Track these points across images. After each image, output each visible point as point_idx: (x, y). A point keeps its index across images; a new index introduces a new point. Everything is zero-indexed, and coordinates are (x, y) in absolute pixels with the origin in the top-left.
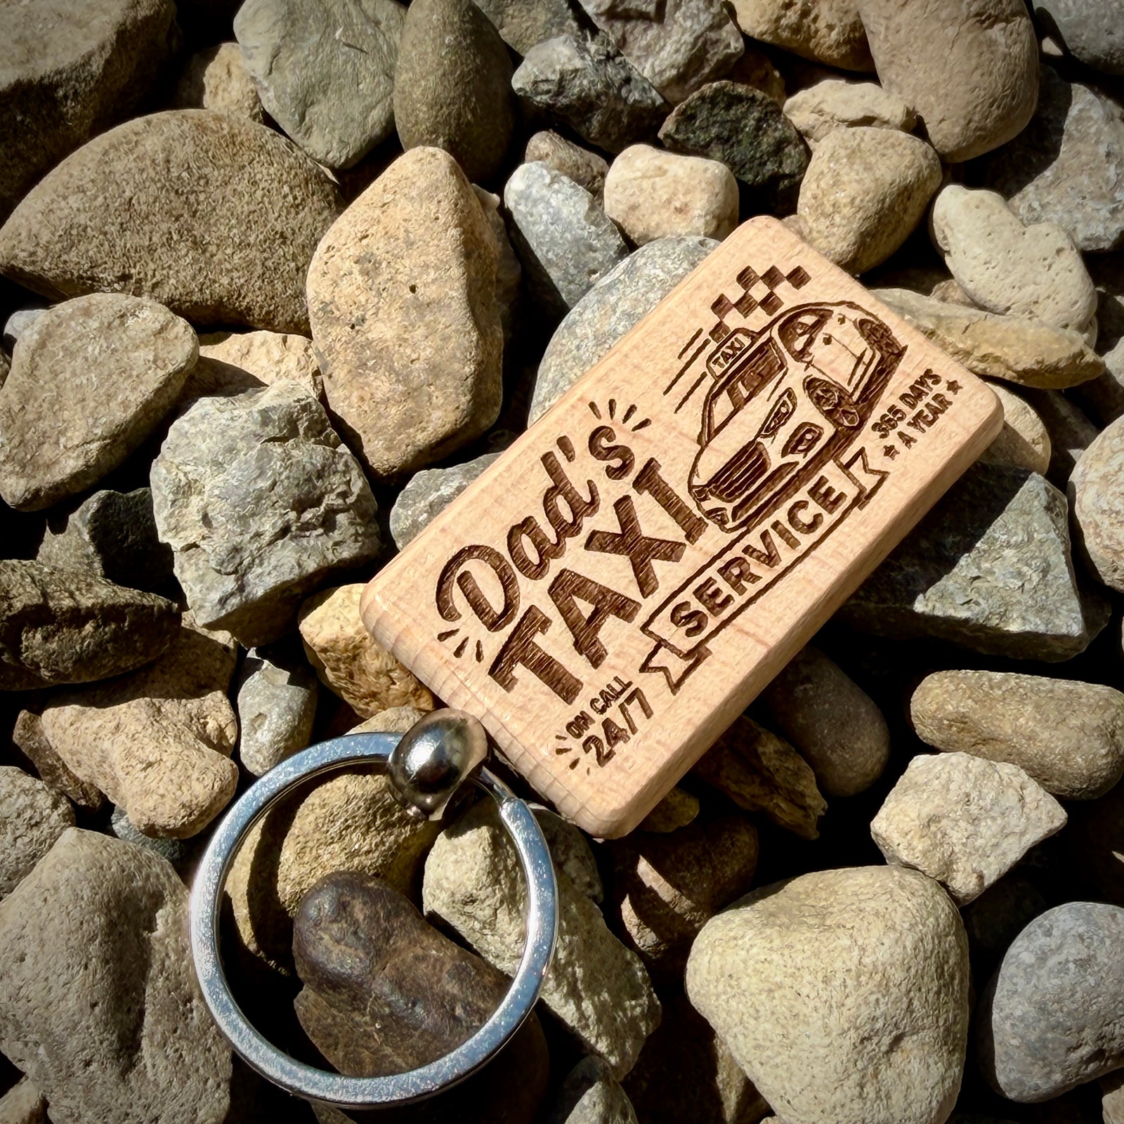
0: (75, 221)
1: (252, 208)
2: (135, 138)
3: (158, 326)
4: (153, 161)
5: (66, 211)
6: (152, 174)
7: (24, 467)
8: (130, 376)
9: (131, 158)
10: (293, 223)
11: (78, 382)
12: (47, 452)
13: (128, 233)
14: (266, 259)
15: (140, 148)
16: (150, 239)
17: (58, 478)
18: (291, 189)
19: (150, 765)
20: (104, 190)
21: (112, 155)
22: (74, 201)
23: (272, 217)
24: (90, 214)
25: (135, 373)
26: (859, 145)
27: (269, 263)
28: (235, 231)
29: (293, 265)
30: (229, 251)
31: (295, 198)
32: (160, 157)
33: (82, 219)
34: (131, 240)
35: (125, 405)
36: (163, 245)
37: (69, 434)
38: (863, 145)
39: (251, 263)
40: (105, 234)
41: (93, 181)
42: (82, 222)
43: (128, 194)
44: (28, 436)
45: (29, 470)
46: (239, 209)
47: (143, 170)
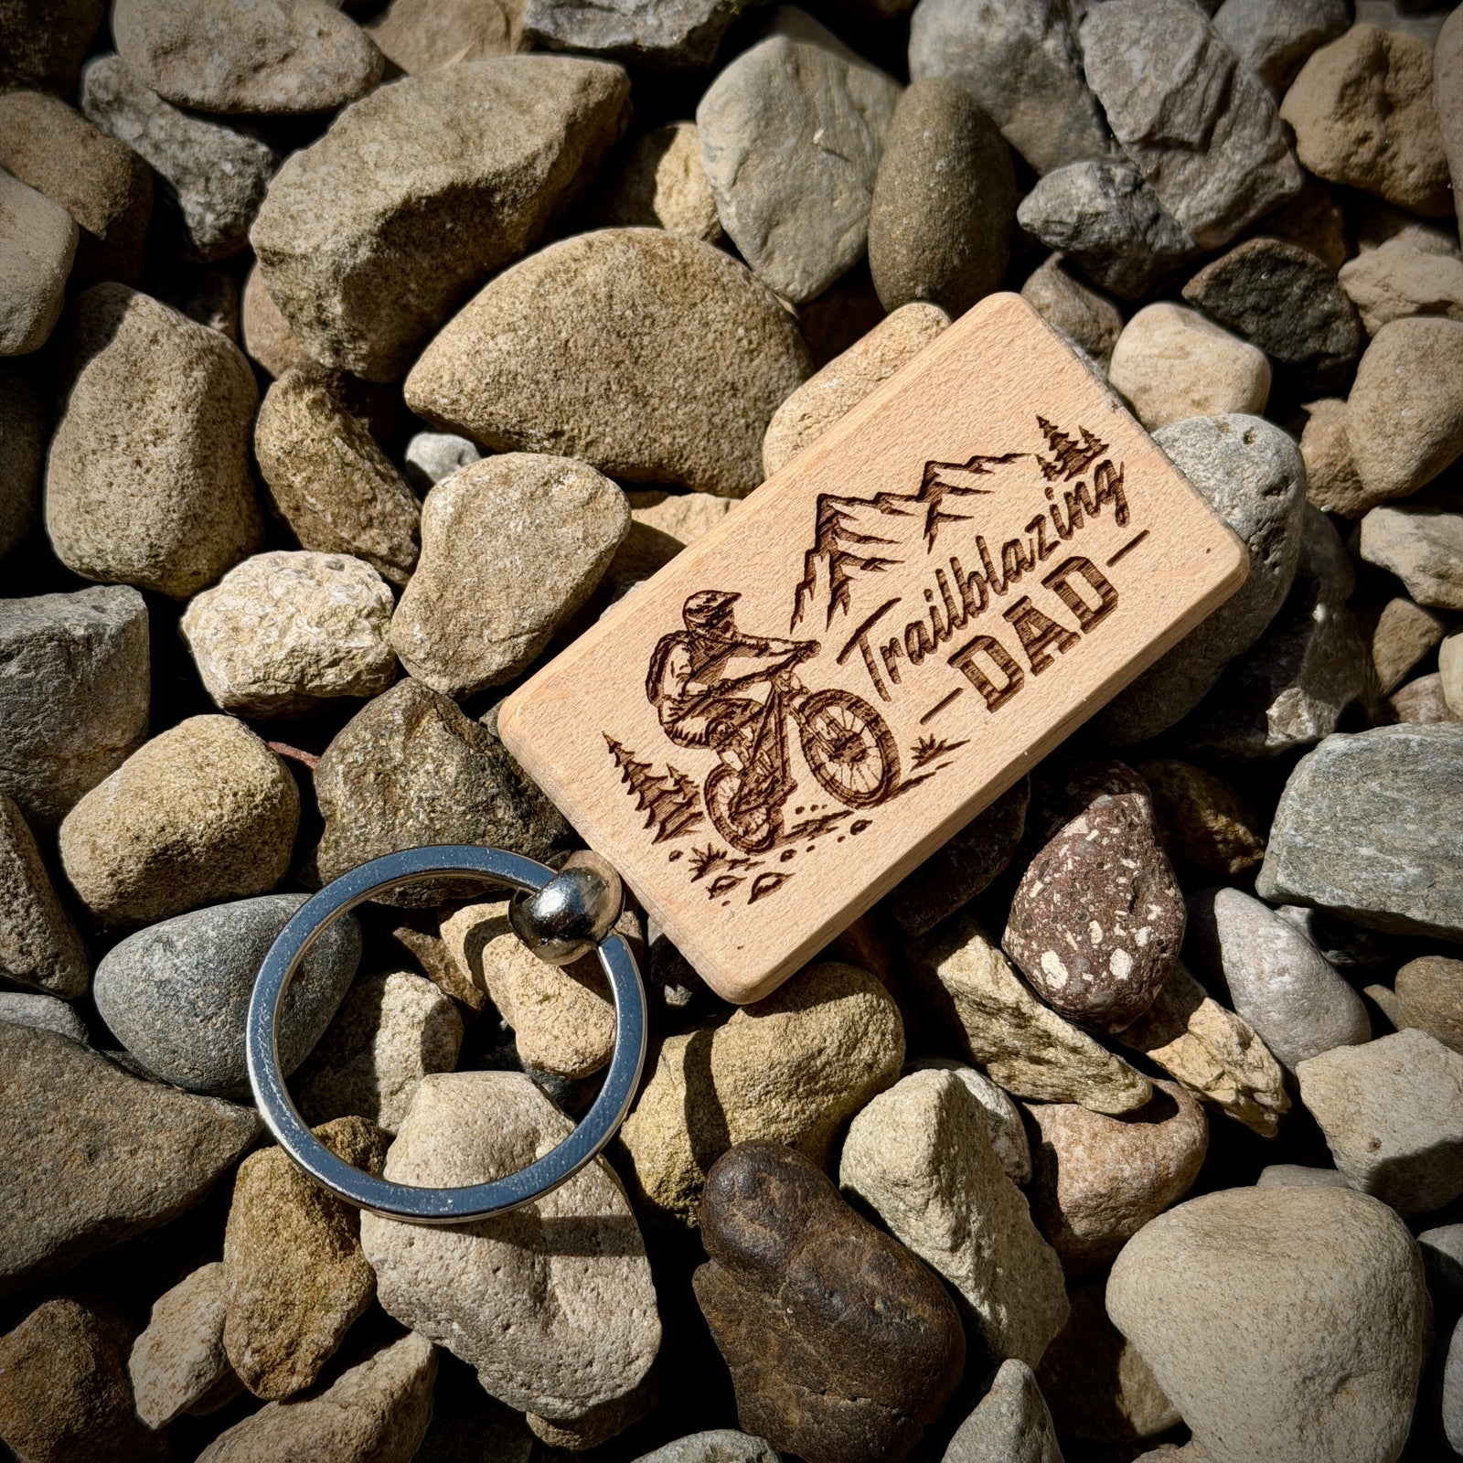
0: (505, 366)
1: (701, 354)
2: (574, 266)
3: (586, 495)
4: (594, 296)
5: (495, 354)
6: (592, 311)
7: (446, 664)
8: (558, 557)
9: (570, 291)
10: (746, 372)
11: (501, 565)
12: (471, 647)
13: (563, 382)
14: (713, 415)
15: (580, 278)
16: (587, 390)
17: (484, 675)
18: (747, 330)
19: (547, 998)
20: (538, 329)
21: (548, 284)
22: (505, 342)
23: (723, 365)
24: (521, 359)
25: (563, 553)
26: (1431, 347)
27: (717, 420)
28: (681, 381)
29: (742, 421)
30: (673, 405)
31: (750, 342)
32: (603, 291)
33: (513, 364)
34: (565, 391)
35: (554, 591)
36: (601, 397)
37: (494, 626)
38: (1436, 347)
39: (697, 419)
40: (537, 383)
41: (525, 318)
42: (513, 368)
43: (564, 335)
44: (449, 629)
45: (451, 667)
46: (687, 355)
47: (582, 307)
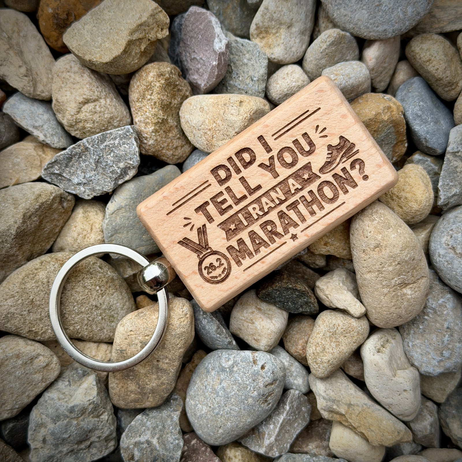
0: (10, 311)
1: (83, 297)
2: (36, 272)
4: (42, 282)
5: (6, 307)
6: (42, 288)
9: (33, 282)
10: (101, 301)
13: (31, 314)
14: (89, 317)
15: (37, 276)
16: (41, 315)
18: (100, 287)
20: (22, 296)
21: (26, 279)
22: (10, 302)
23: (91, 300)
24: (15, 308)
27: (90, 319)
28: (76, 307)
29: (100, 317)
30: (73, 316)
31: (101, 291)
32: (45, 280)
33: (12, 310)
34: (32, 317)
35: (29, 397)
36: (46, 317)
39: (83, 319)
40: (22, 315)
41: (17, 292)
42: (12, 311)
43: (31, 297)
46: (78, 298)
47: (38, 287)
